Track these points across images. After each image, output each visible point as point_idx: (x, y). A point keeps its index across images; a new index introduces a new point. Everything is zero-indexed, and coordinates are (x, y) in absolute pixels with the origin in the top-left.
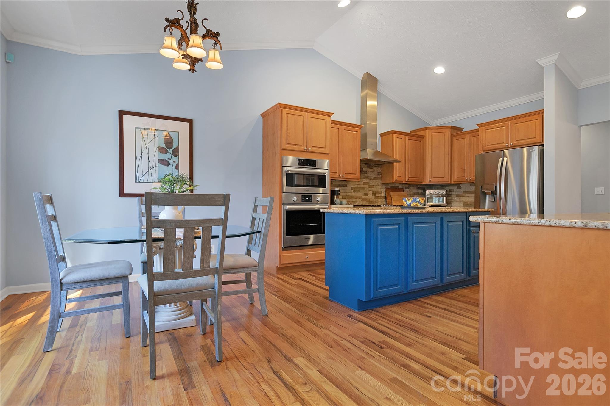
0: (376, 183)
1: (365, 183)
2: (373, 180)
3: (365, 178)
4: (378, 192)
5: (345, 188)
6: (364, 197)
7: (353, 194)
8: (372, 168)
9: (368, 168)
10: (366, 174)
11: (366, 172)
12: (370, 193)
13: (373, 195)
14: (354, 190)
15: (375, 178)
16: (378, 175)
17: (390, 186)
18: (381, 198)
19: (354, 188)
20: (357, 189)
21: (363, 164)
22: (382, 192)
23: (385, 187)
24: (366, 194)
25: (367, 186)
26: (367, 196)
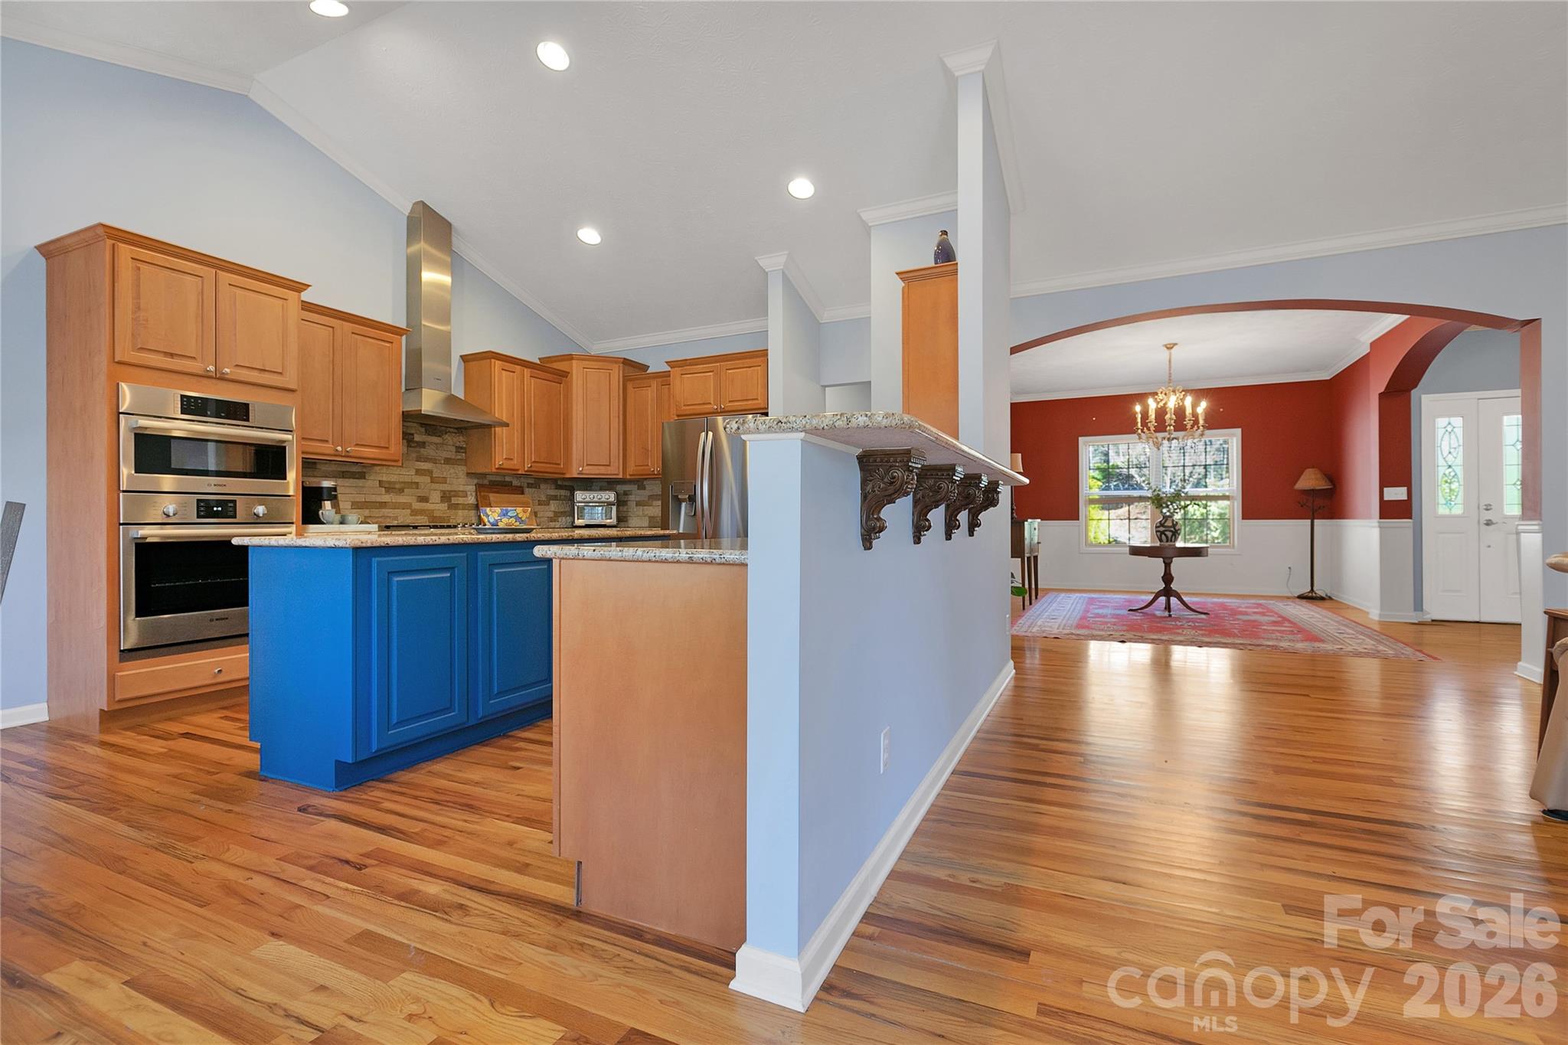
0: (452, 471)
1: (418, 472)
2: (444, 466)
3: (419, 459)
4: (456, 494)
5: (360, 482)
6: (417, 506)
7: (386, 498)
8: (439, 436)
9: (429, 435)
10: (423, 449)
11: (423, 444)
12: (435, 497)
13: (442, 501)
14: (389, 488)
15: (448, 461)
16: (456, 452)
17: (490, 481)
18: (465, 507)
19: (389, 482)
20: (397, 486)
21: (415, 425)
22: (469, 493)
23: (476, 481)
24: (424, 499)
25: (427, 479)
26: (427, 502)
